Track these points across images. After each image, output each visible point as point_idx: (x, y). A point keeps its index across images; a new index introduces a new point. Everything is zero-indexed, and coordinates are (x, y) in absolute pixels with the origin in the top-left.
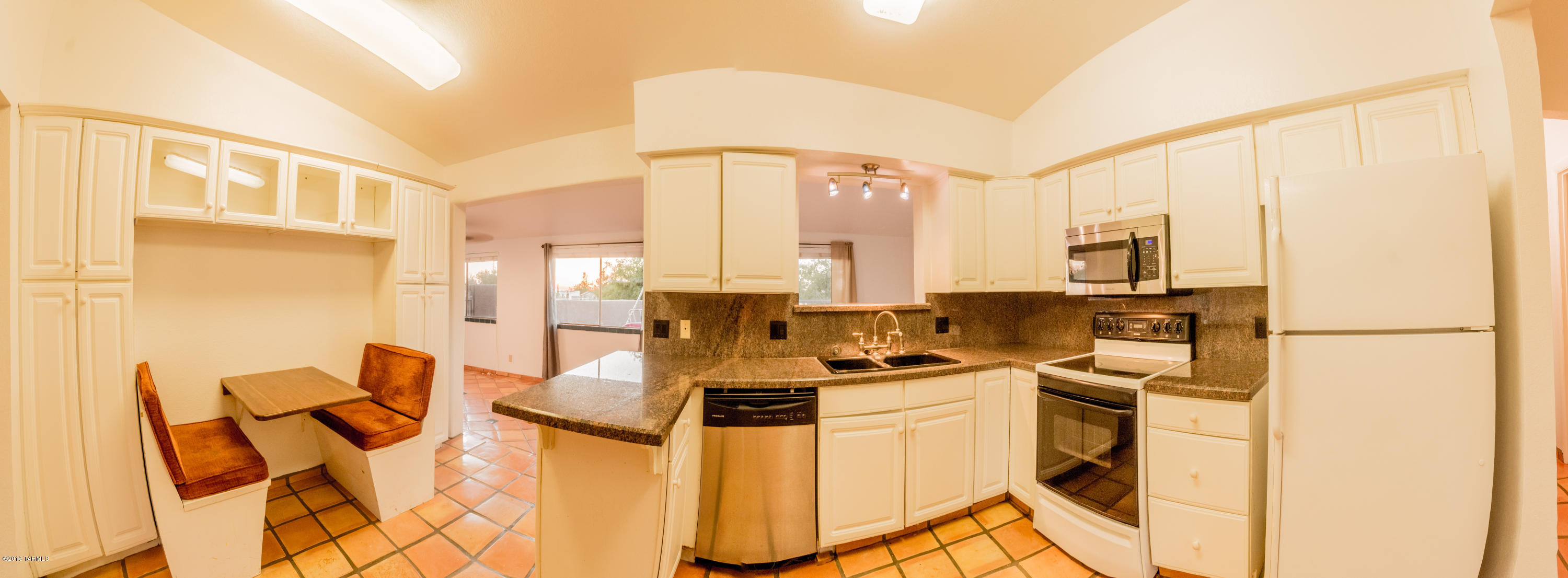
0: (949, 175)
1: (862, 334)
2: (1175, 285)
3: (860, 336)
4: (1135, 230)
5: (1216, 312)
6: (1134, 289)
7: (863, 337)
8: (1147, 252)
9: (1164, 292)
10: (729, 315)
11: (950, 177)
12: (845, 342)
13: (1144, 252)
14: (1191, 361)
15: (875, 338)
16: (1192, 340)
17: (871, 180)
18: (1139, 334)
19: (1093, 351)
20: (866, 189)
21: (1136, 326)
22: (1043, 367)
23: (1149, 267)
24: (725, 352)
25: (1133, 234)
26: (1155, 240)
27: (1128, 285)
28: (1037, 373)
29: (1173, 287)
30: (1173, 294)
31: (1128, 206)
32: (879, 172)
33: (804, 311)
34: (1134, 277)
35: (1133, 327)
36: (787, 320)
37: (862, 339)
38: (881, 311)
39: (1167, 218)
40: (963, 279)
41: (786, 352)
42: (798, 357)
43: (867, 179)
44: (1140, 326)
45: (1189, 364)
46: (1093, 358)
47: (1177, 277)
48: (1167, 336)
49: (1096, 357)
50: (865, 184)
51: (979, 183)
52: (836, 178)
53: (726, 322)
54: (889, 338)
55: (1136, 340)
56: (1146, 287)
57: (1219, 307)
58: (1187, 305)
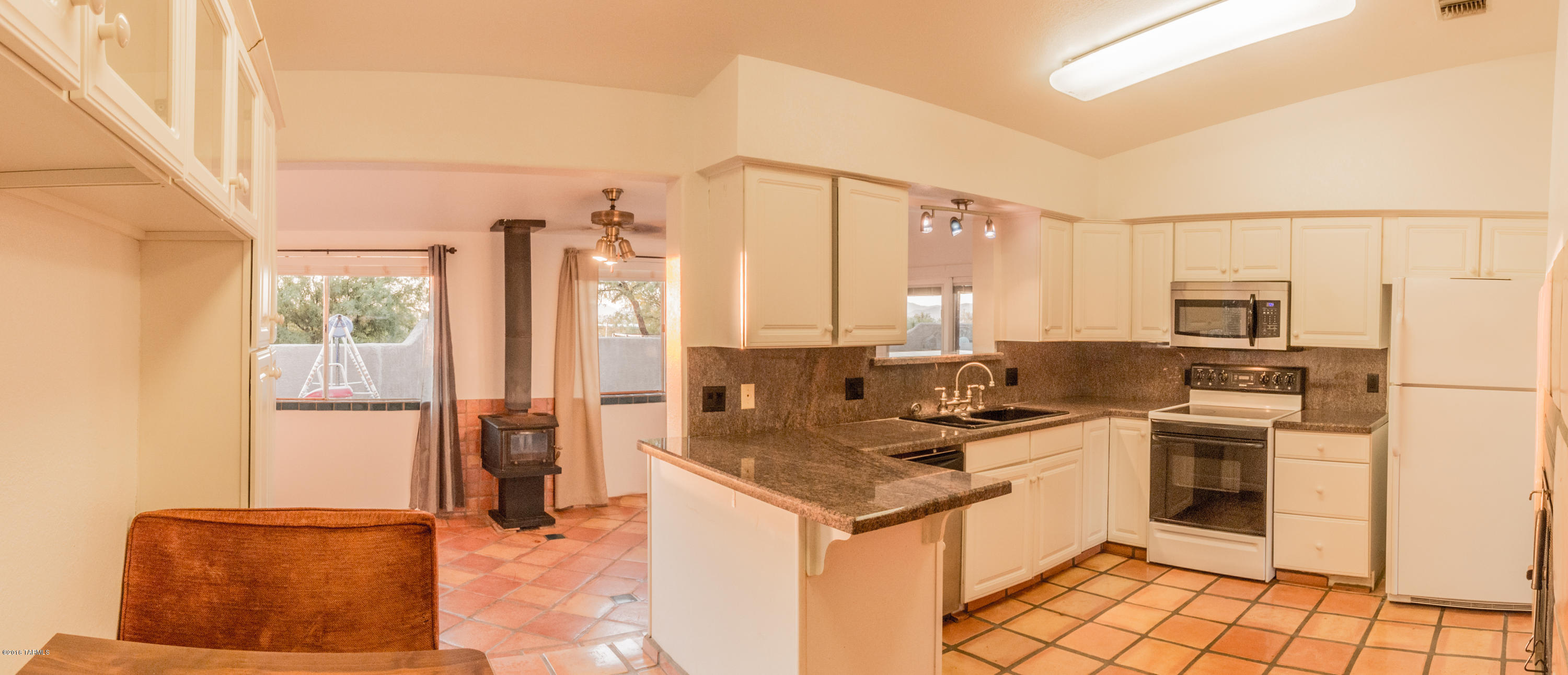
0: (1041, 216)
1: (944, 388)
2: (1294, 343)
3: (942, 391)
4: (1256, 293)
5: (1328, 367)
6: (1252, 344)
7: (946, 392)
8: (1268, 313)
9: (1285, 349)
10: (802, 374)
11: (1043, 217)
12: (922, 399)
13: (1264, 313)
14: (1301, 410)
15: (957, 393)
16: (1303, 392)
17: (962, 216)
18: (1246, 385)
19: (1188, 402)
20: (955, 225)
21: (1241, 378)
22: (1156, 414)
23: (1269, 326)
24: (798, 420)
25: (1253, 296)
26: (1277, 303)
27: (1248, 340)
28: (1150, 420)
29: (1292, 344)
30: (1291, 349)
31: (1245, 269)
33: (885, 364)
34: (1253, 332)
35: (1238, 378)
36: (862, 375)
37: (944, 395)
38: (963, 363)
39: (1290, 283)
40: (1052, 328)
41: (863, 415)
42: (875, 419)
43: (958, 215)
44: (1247, 378)
45: (1300, 413)
46: (1188, 407)
47: (1297, 337)
48: (1277, 387)
49: (1190, 407)
50: (955, 220)
51: (1067, 225)
52: (931, 212)
53: (798, 382)
54: (969, 392)
55: (1242, 390)
56: (1262, 343)
57: (1331, 364)
58: (1297, 361)
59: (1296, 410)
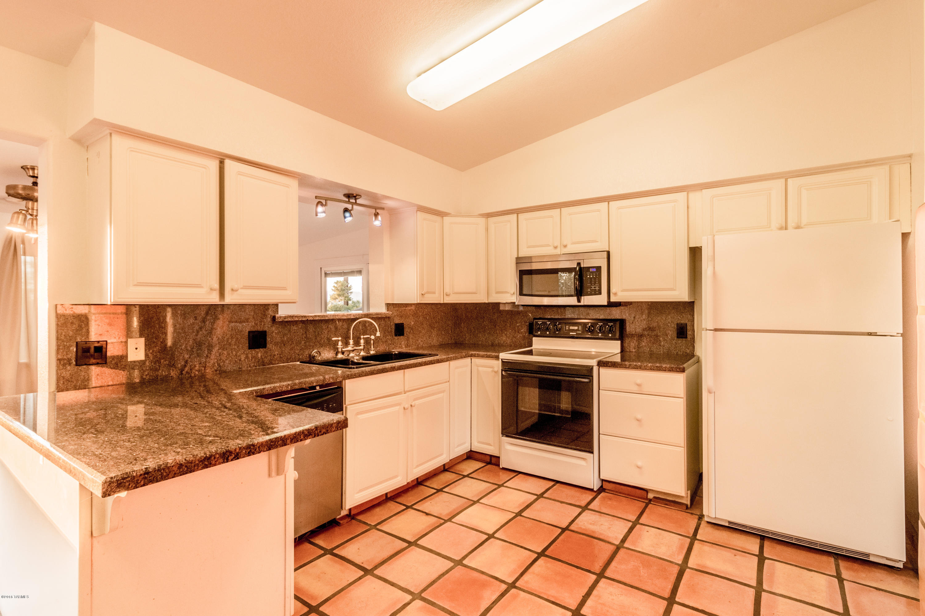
0: (417, 211)
1: (340, 338)
2: (613, 299)
3: (339, 340)
4: (581, 261)
5: (642, 319)
6: (579, 301)
7: (341, 341)
8: (591, 276)
9: (606, 304)
10: (201, 328)
11: (418, 212)
12: (322, 347)
13: (588, 276)
14: (620, 353)
15: (351, 342)
16: (622, 338)
17: (352, 207)
18: (575, 334)
19: (531, 346)
20: (347, 214)
21: (571, 328)
22: (506, 355)
23: (593, 287)
24: (197, 368)
25: (579, 264)
26: (599, 268)
27: (575, 298)
28: (501, 359)
29: (612, 300)
30: (611, 305)
31: (572, 244)
32: (359, 201)
33: (286, 320)
34: (579, 293)
35: (569, 328)
36: (265, 328)
37: (340, 343)
39: (608, 253)
40: (427, 293)
41: (266, 360)
42: (278, 364)
43: (349, 206)
44: (576, 328)
45: (620, 354)
46: (532, 350)
47: (615, 294)
48: (600, 334)
49: (533, 350)
50: (346, 210)
51: (438, 218)
52: (324, 202)
53: (197, 335)
54: (362, 341)
55: (573, 337)
56: (587, 300)
57: (644, 316)
58: (616, 314)
59: (618, 352)
